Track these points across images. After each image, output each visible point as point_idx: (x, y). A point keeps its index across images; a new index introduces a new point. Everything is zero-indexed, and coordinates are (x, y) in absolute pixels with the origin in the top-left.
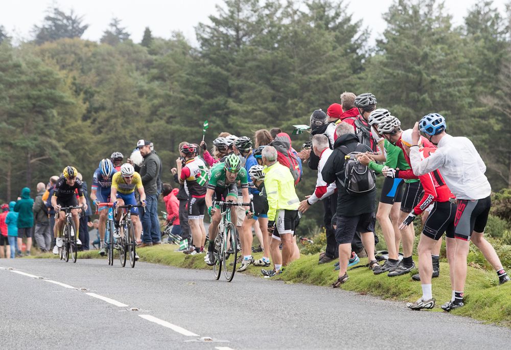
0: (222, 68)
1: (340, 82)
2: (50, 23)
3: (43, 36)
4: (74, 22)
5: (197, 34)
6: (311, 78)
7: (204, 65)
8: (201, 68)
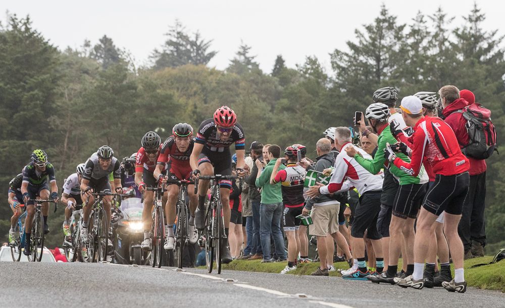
2: (172, 48)
4: (199, 48)
5: (333, 63)
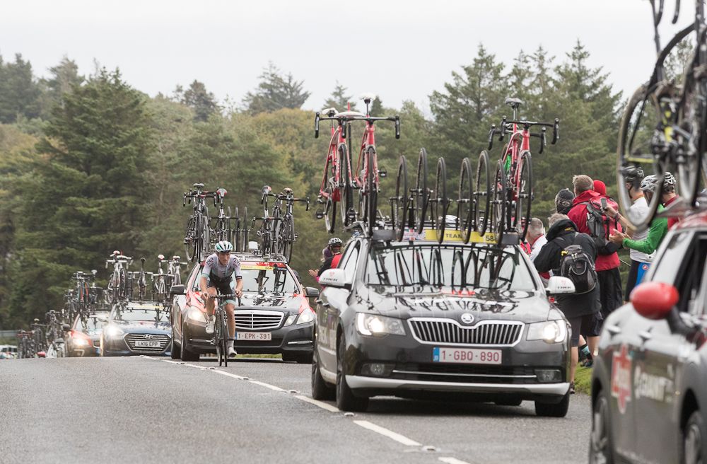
0: (461, 144)
1: (596, 162)
2: (266, 91)
3: (257, 105)
4: (292, 90)
5: (431, 106)
6: (562, 157)
7: (440, 140)
8: (437, 144)
